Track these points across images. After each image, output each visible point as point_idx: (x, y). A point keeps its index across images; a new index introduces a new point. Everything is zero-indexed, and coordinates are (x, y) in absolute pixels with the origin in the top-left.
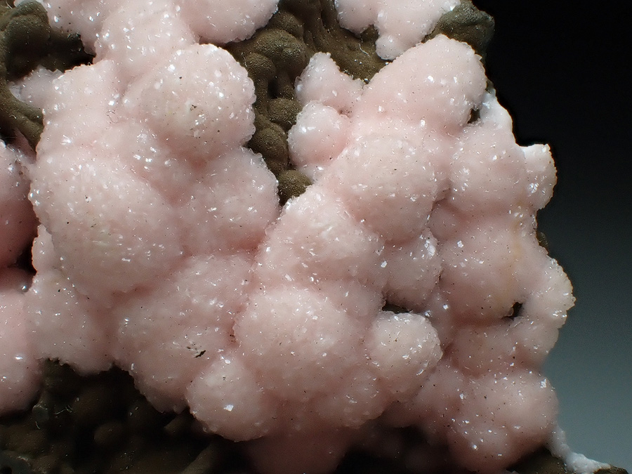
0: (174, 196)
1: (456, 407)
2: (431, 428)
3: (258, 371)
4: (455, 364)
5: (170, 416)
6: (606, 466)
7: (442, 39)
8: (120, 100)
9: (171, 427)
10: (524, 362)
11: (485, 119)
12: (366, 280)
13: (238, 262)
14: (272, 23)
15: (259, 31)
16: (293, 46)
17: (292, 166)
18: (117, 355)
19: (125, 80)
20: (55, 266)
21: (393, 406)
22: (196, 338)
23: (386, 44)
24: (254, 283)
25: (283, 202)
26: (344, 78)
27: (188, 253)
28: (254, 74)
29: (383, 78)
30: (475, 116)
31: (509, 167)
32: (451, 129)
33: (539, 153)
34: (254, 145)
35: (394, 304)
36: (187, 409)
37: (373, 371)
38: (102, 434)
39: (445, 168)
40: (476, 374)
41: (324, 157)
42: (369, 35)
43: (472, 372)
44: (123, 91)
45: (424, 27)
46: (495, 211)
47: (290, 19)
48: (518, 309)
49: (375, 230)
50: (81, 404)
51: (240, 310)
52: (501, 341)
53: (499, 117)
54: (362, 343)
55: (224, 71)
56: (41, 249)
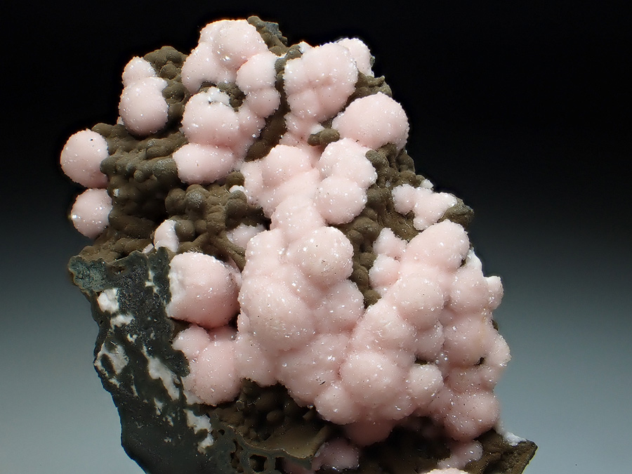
0: (312, 304)
1: (449, 408)
2: (436, 417)
3: (351, 393)
4: (450, 386)
5: (305, 409)
6: (524, 440)
7: (447, 222)
8: (285, 253)
9: (306, 416)
10: (486, 387)
11: (468, 264)
12: (407, 349)
13: (343, 337)
14: (362, 214)
15: (356, 218)
16: (371, 225)
17: (371, 288)
18: (281, 379)
19: (287, 242)
20: (250, 332)
21: (418, 409)
22: (321, 375)
23: (418, 222)
24: (350, 348)
25: (366, 307)
26: (397, 240)
27: (318, 333)
28: (354, 241)
29: (417, 240)
30: (463, 262)
31: (482, 289)
32: (452, 270)
33: (494, 281)
34: (353, 278)
35: (421, 360)
36: (314, 408)
37: (409, 394)
38: (271, 416)
39: (448, 290)
40: (460, 393)
41: (389, 282)
42: (410, 216)
43: (458, 391)
44: (287, 247)
45: (439, 214)
46: (474, 311)
47: (371, 212)
48: (482, 361)
49: (413, 324)
50: (261, 401)
51: (343, 361)
52: (473, 376)
53: (475, 262)
54: (403, 380)
55: (339, 242)
56: (242, 321)
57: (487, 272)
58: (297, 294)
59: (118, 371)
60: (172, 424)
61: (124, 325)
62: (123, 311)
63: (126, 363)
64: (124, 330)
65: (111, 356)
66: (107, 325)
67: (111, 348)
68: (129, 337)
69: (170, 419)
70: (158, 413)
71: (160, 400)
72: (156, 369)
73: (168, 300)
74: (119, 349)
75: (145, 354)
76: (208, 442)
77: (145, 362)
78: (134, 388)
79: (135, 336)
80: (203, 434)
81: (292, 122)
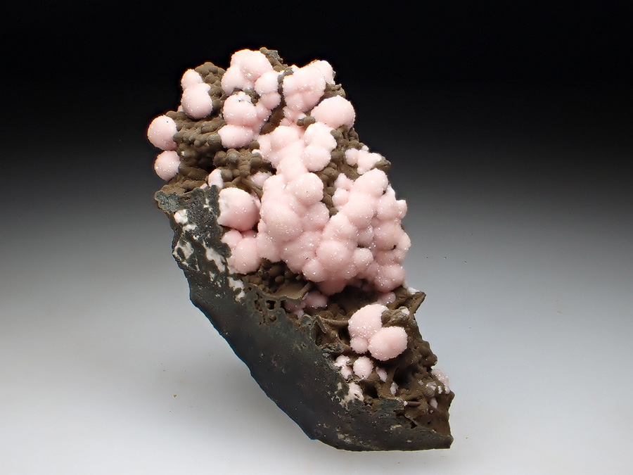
0: (301, 215)
1: (377, 273)
2: (370, 279)
3: (322, 263)
4: (377, 262)
5: (297, 275)
6: (419, 291)
7: (376, 169)
8: (285, 188)
9: (298, 278)
10: (397, 262)
11: (387, 193)
12: (353, 239)
13: (318, 233)
14: (328, 166)
15: (325, 168)
16: (334, 172)
17: (333, 206)
18: (282, 258)
19: (287, 181)
20: (266, 232)
21: (359, 274)
22: (306, 254)
23: (360, 170)
24: (322, 239)
25: (330, 217)
26: (348, 180)
27: (304, 231)
28: (323, 181)
29: (359, 180)
30: (384, 192)
31: (394, 208)
32: (378, 196)
33: (402, 203)
34: (323, 201)
35: (360, 246)
36: (302, 273)
37: (354, 264)
38: (277, 279)
39: (375, 208)
40: (383, 265)
41: (343, 203)
42: (355, 167)
43: (382, 264)
44: (286, 184)
45: (371, 166)
46: (390, 219)
47: (333, 164)
48: (395, 247)
49: (356, 226)
50: (272, 271)
51: (318, 247)
52: (390, 256)
53: (391, 192)
54: (351, 256)
55: (315, 181)
56: (261, 226)
57: (398, 198)
58: (293, 210)
59: (187, 257)
60: (220, 286)
61: (191, 230)
62: (190, 223)
63: (192, 252)
64: (191, 233)
65: (183, 248)
66: (181, 231)
67: (183, 244)
68: (194, 237)
69: (219, 283)
70: (212, 280)
71: (213, 273)
72: (211, 254)
73: (219, 215)
74: (188, 244)
75: (205, 246)
76: (242, 295)
77: (204, 251)
78: (197, 266)
79: (198, 236)
80: (238, 291)
81: (287, 112)
